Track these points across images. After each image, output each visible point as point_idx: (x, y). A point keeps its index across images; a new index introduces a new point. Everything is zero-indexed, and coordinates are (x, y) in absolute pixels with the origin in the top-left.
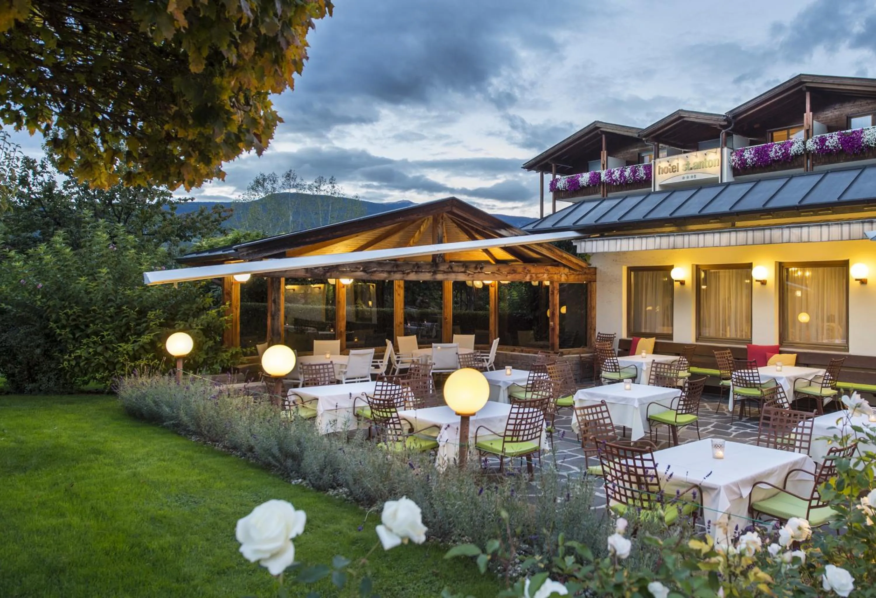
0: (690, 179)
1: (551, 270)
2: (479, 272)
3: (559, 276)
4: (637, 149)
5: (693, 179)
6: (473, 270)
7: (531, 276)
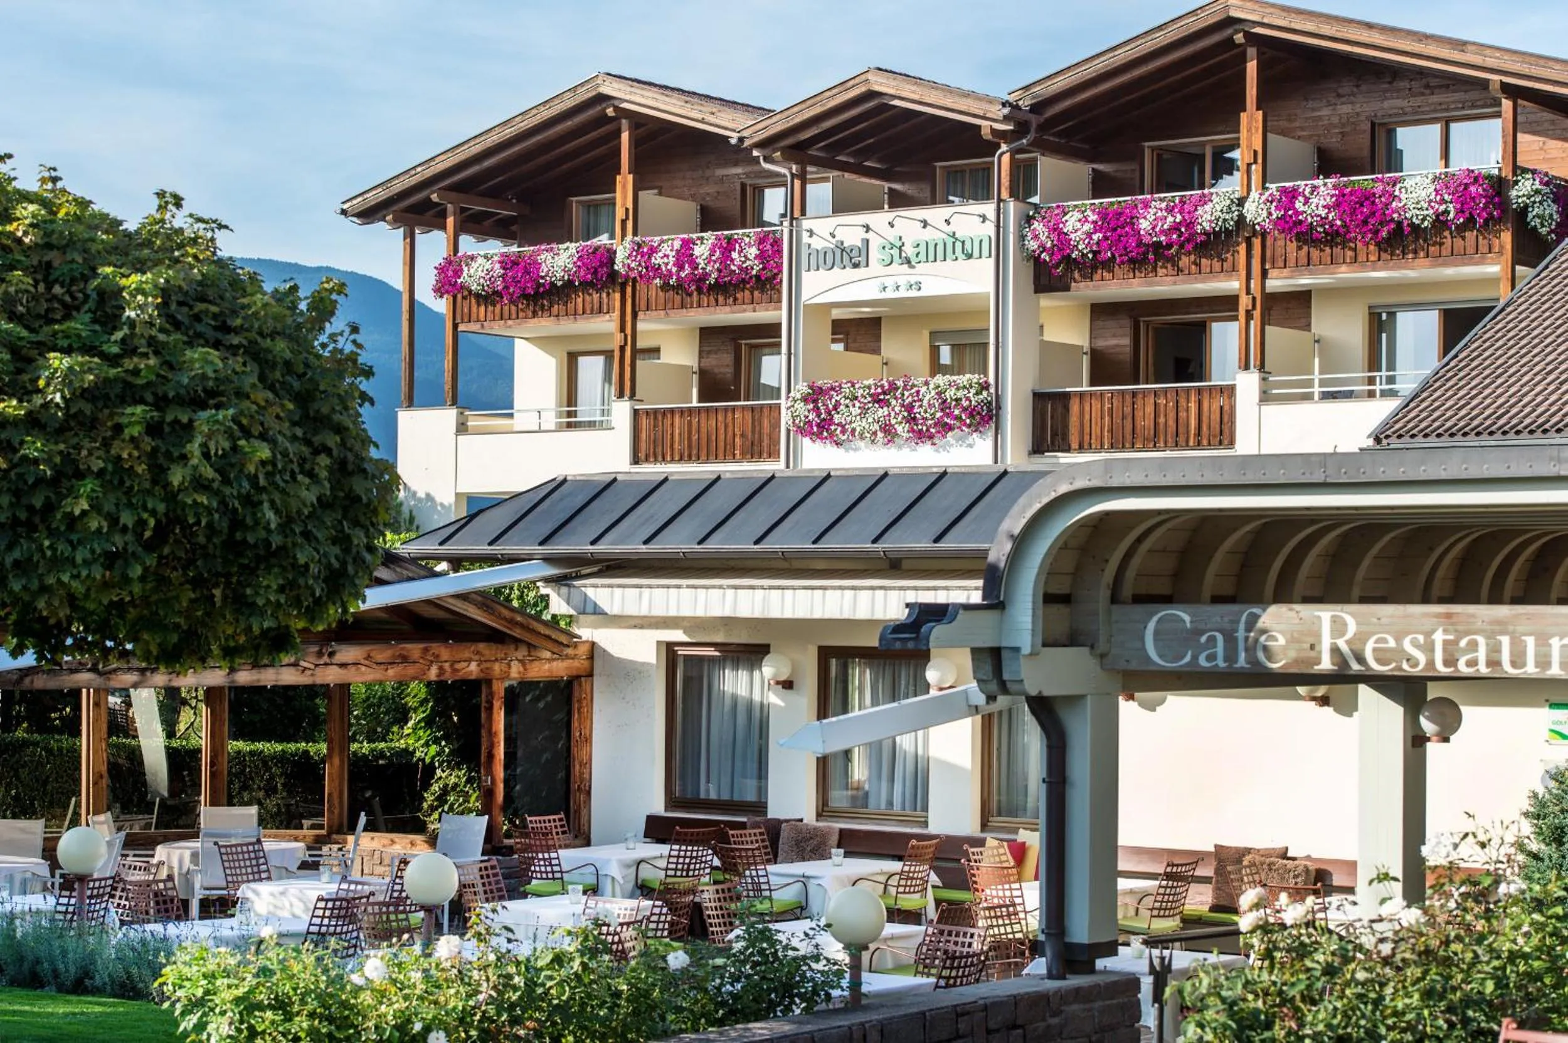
0: (903, 293)
1: (486, 652)
2: (326, 664)
3: (504, 667)
4: (739, 170)
5: (914, 293)
6: (313, 659)
7: (441, 668)
